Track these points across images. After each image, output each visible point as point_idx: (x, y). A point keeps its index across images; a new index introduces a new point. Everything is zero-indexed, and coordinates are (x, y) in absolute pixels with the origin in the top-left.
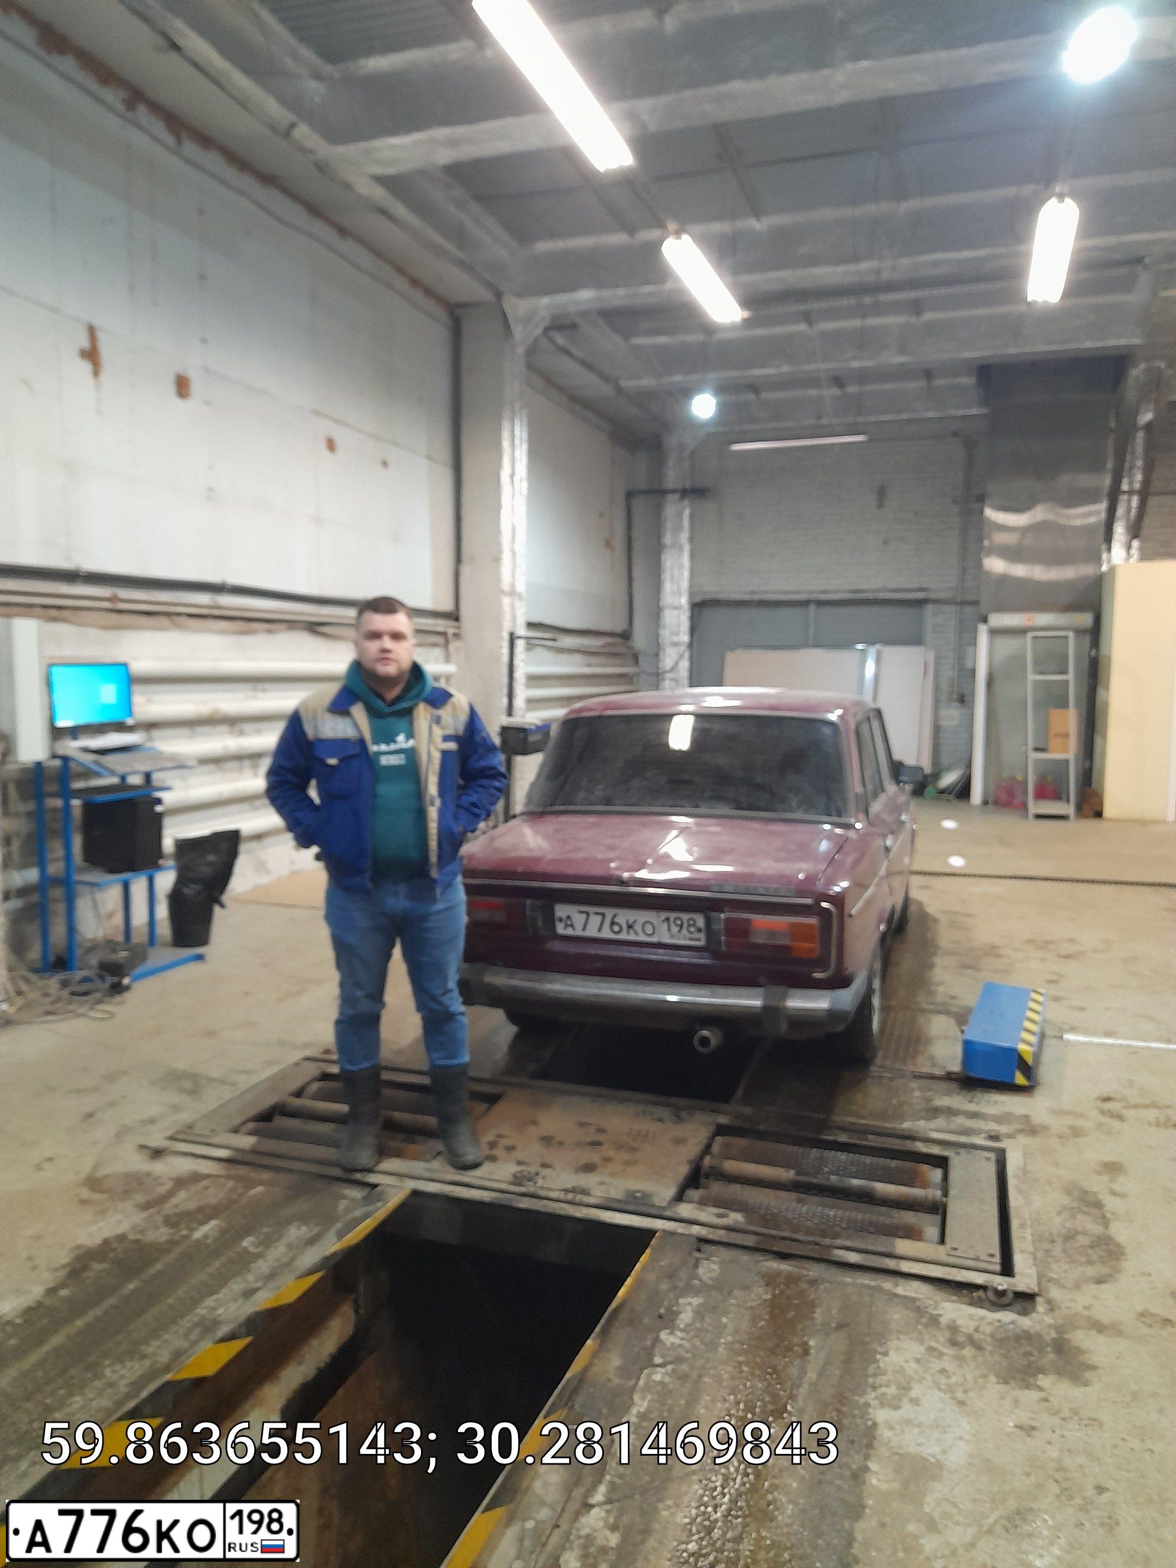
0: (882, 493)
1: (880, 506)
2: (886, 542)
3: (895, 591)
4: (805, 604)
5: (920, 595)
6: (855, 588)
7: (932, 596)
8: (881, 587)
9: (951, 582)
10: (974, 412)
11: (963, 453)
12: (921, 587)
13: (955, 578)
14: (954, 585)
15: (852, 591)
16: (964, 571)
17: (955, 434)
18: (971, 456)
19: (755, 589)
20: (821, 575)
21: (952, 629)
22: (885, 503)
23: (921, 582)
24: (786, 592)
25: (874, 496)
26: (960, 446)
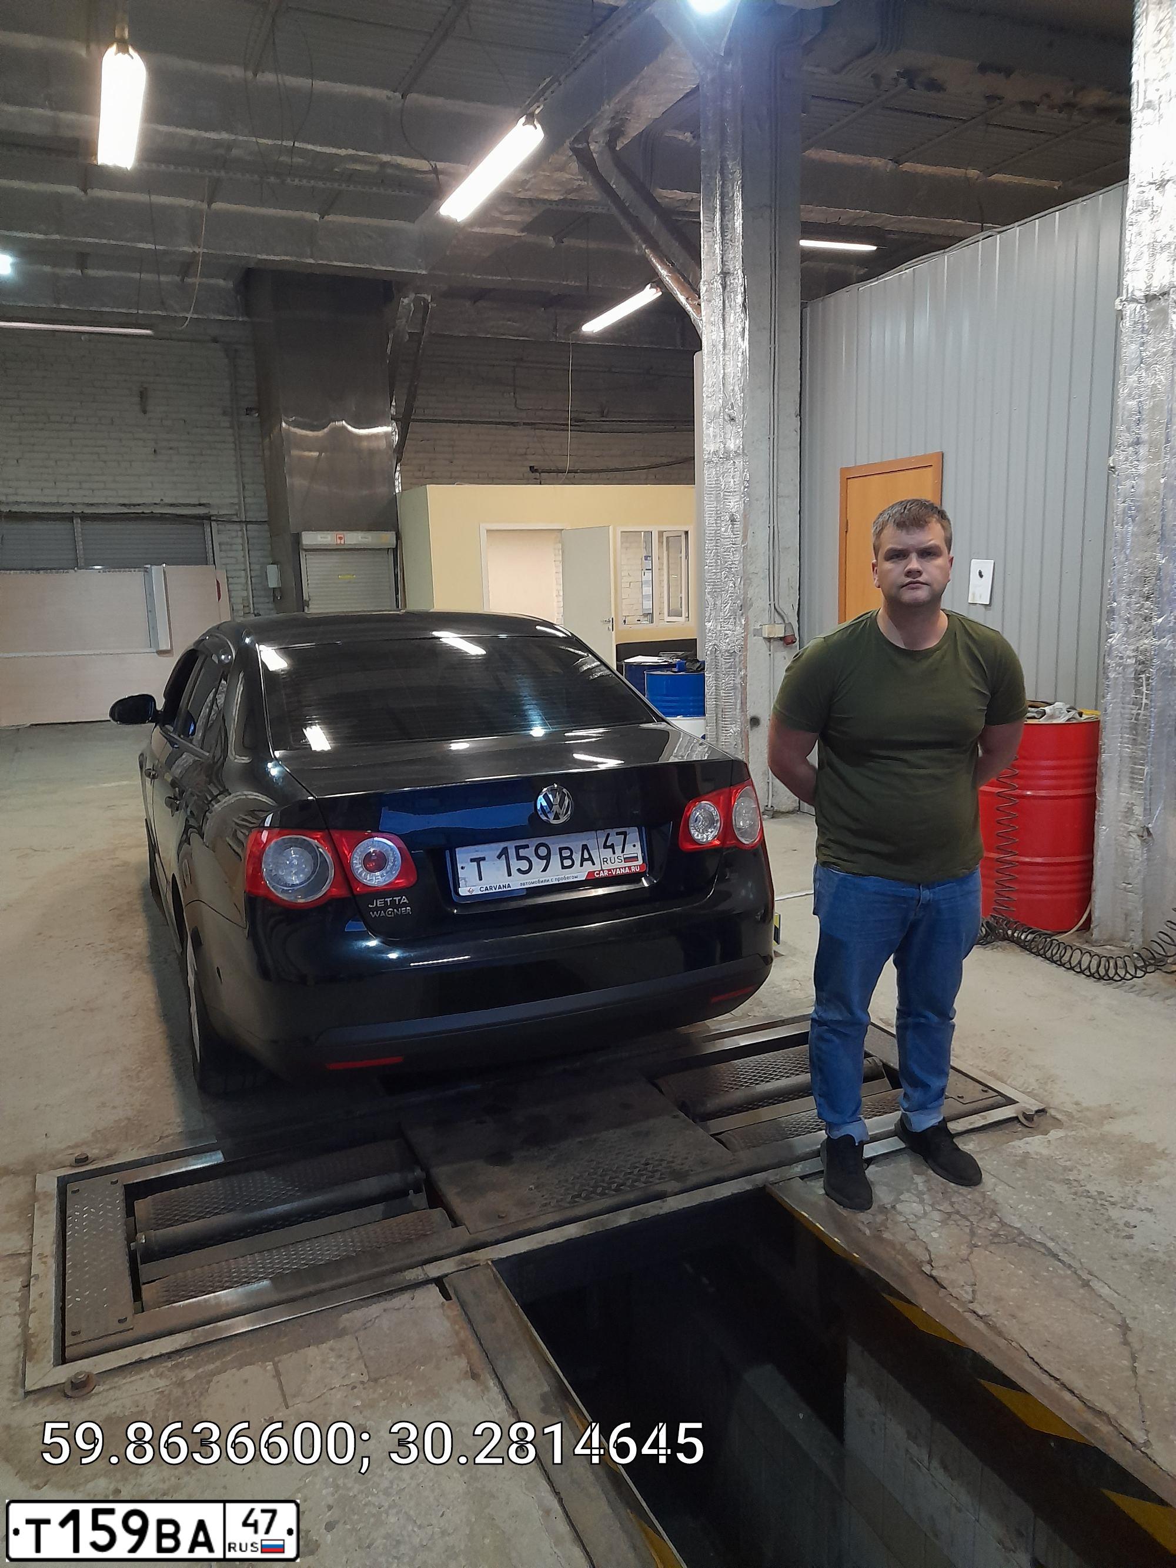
0: (143, 395)
1: (145, 412)
2: (155, 451)
3: (172, 505)
4: (69, 518)
5: (201, 511)
6: (126, 501)
7: (214, 512)
8: (157, 502)
9: (234, 497)
10: (235, 318)
11: (226, 361)
12: (202, 502)
13: (235, 493)
14: (236, 501)
15: (124, 505)
16: (244, 487)
17: (215, 340)
18: (235, 366)
19: (3, 499)
20: (84, 485)
21: (240, 547)
22: (149, 408)
23: (200, 497)
24: (44, 504)
25: (138, 399)
26: (222, 354)
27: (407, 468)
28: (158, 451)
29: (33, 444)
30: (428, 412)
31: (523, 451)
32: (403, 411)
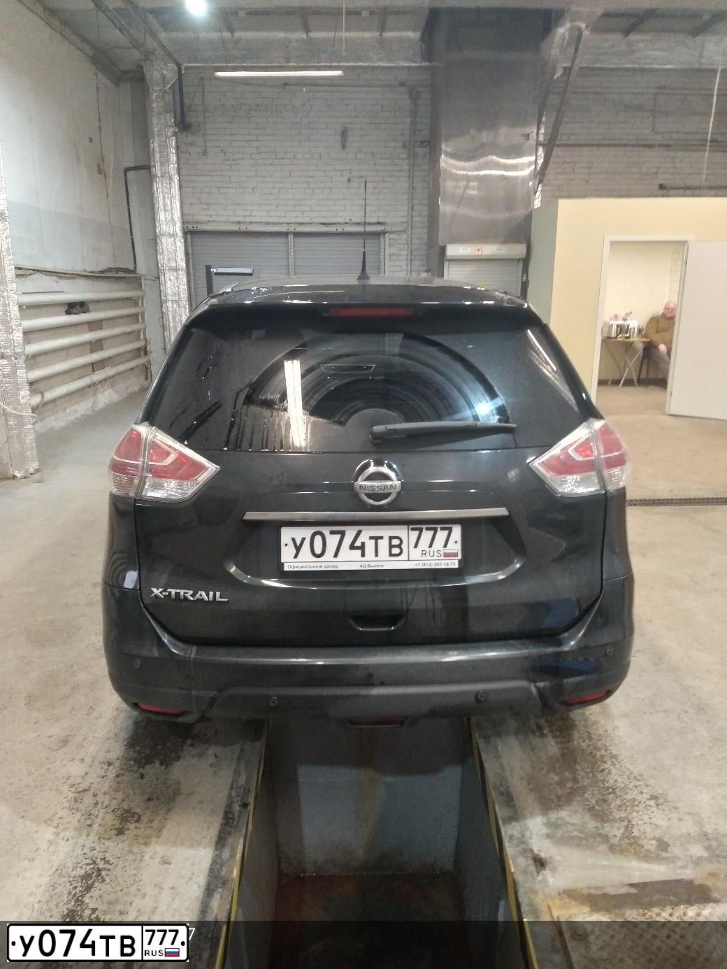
0: (344, 134)
1: (344, 147)
2: (349, 180)
3: (358, 224)
4: (285, 234)
5: (379, 228)
6: (325, 221)
7: (388, 229)
8: (348, 221)
9: (403, 216)
10: (419, 64)
11: (409, 102)
12: (381, 220)
13: (406, 214)
14: (405, 219)
15: (324, 224)
16: (412, 208)
17: (402, 84)
18: (416, 106)
19: (241, 219)
20: (297, 208)
21: (405, 258)
22: (347, 144)
23: (378, 217)
24: (268, 223)
25: (338, 138)
26: (407, 96)
27: (546, 188)
28: (351, 180)
29: (265, 177)
30: (572, 137)
31: (655, 170)
32: (549, 137)
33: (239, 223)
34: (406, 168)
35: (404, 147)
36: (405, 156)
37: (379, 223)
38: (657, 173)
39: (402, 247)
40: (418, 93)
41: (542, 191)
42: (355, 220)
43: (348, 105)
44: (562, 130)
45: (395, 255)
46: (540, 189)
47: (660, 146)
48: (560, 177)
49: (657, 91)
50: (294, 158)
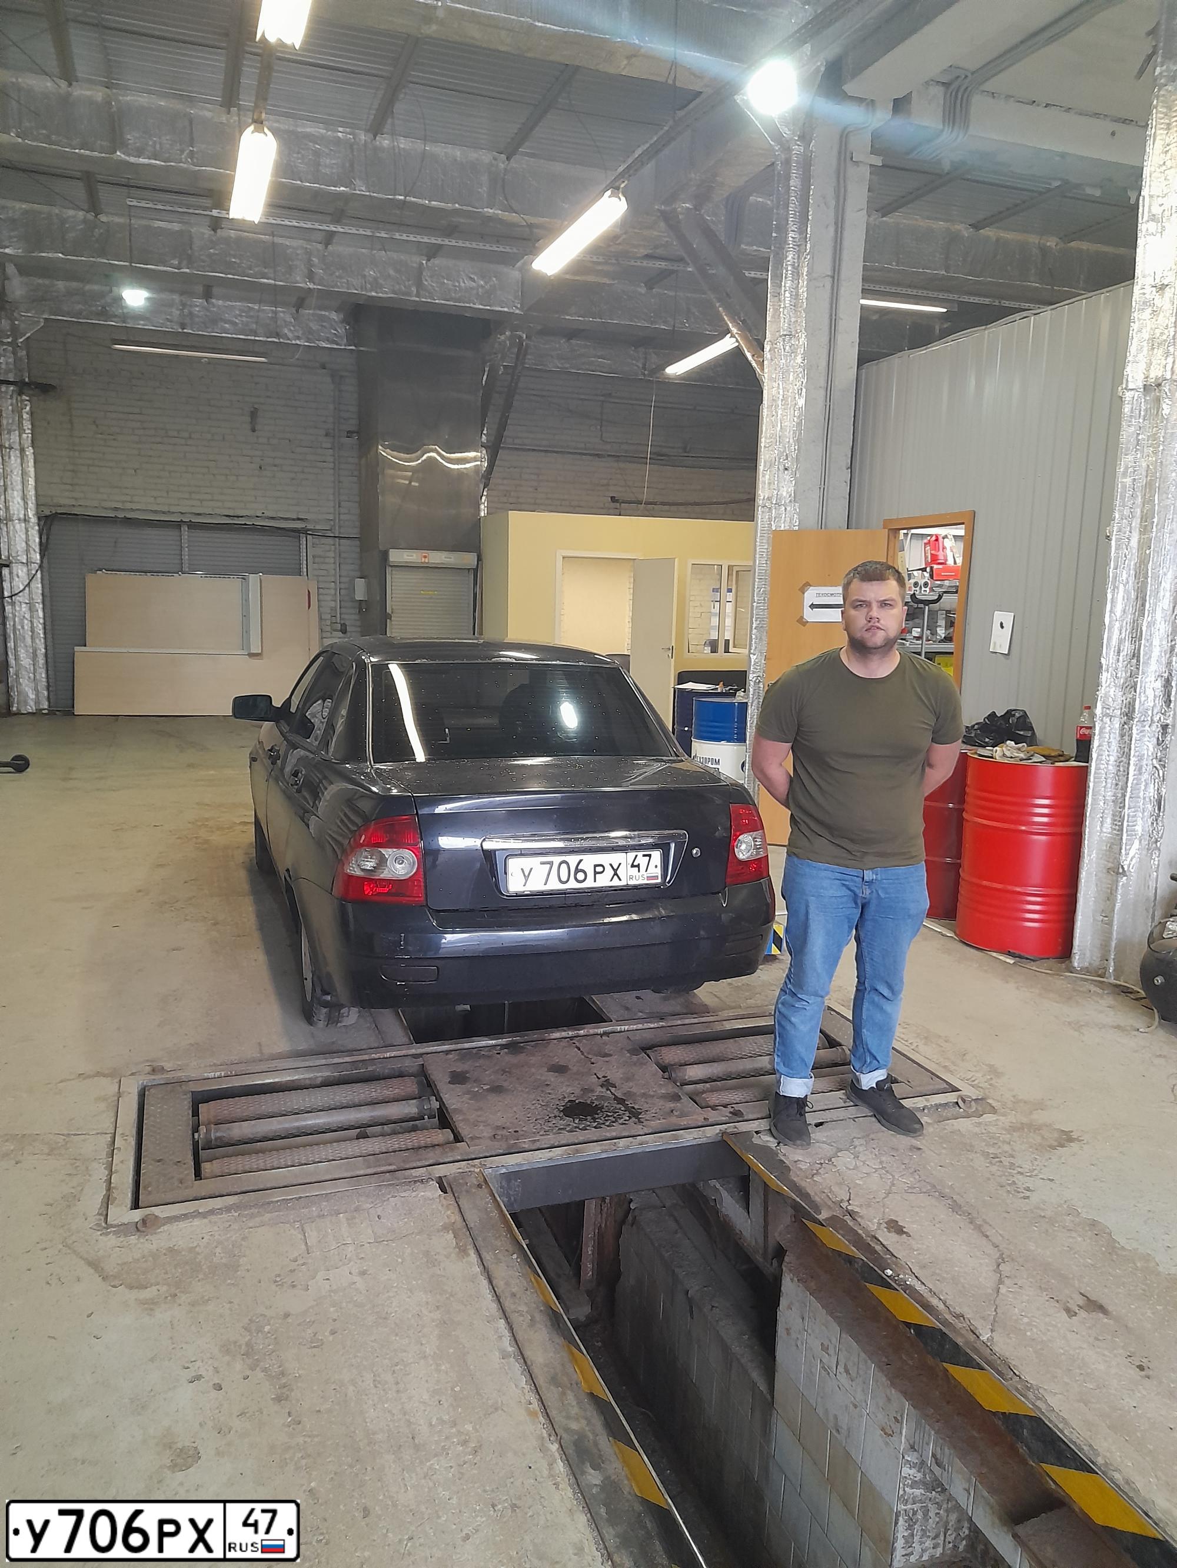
0: (254, 414)
1: (254, 431)
2: (260, 468)
3: (273, 518)
4: (178, 525)
5: (299, 525)
6: (230, 513)
7: (310, 526)
8: (259, 515)
9: (330, 514)
10: (344, 347)
11: (332, 386)
12: (300, 517)
13: (332, 510)
14: (331, 517)
15: (227, 516)
16: (339, 504)
17: (323, 367)
18: (340, 391)
19: (119, 505)
20: (193, 496)
21: (332, 560)
22: (258, 427)
23: (299, 512)
24: (156, 512)
25: (248, 419)
26: (329, 379)
27: (493, 493)
28: (263, 467)
29: (150, 456)
30: (517, 441)
31: (605, 482)
32: (492, 438)
33: (116, 509)
34: (332, 459)
35: (327, 435)
36: (329, 446)
37: (299, 519)
38: (608, 485)
39: (327, 548)
40: (341, 377)
41: (487, 496)
42: (268, 514)
43: (256, 383)
44: (505, 433)
45: (320, 557)
46: (485, 493)
47: (609, 456)
48: (505, 482)
49: (602, 398)
50: (190, 438)
